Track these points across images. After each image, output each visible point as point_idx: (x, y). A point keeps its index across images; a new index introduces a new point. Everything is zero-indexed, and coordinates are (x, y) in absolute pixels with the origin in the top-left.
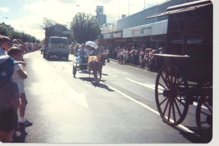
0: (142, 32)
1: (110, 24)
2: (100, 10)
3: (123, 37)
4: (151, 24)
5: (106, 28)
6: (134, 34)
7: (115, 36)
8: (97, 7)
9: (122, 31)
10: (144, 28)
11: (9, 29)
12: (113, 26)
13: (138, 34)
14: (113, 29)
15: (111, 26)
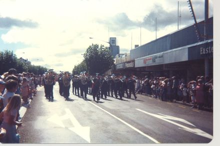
0: (154, 61)
1: (123, 54)
2: (113, 41)
3: (135, 67)
4: (162, 53)
5: (119, 59)
6: (145, 63)
7: (128, 65)
8: (110, 38)
9: (134, 61)
10: (156, 57)
11: (25, 64)
12: (126, 56)
13: (150, 63)
14: (126, 58)
15: (124, 56)
